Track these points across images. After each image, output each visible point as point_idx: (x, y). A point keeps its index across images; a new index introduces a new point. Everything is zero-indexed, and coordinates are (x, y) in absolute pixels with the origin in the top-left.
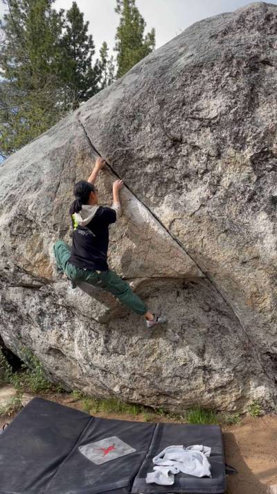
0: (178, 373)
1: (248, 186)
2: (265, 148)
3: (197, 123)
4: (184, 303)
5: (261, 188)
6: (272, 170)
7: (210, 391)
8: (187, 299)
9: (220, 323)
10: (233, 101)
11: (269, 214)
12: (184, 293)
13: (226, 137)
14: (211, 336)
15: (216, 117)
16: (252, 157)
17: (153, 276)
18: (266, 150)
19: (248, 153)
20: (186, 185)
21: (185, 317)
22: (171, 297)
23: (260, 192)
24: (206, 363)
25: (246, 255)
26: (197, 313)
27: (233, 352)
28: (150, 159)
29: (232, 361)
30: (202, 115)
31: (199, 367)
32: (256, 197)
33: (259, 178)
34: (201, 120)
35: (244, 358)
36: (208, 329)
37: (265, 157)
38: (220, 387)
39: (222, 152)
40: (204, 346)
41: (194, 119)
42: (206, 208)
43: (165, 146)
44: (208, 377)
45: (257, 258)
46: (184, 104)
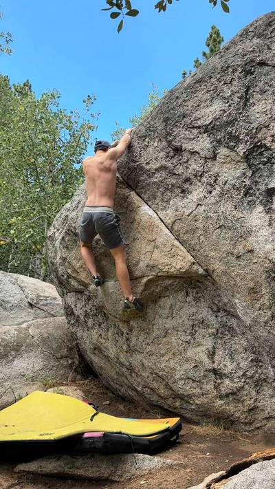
0: (190, 375)
1: (243, 181)
2: (258, 142)
3: (195, 131)
4: (193, 303)
5: (256, 182)
6: (267, 162)
7: (221, 397)
8: (197, 299)
9: (229, 324)
10: (227, 105)
11: (265, 207)
12: (193, 293)
13: (220, 139)
14: (221, 339)
15: (211, 122)
16: (245, 153)
17: (159, 274)
18: (259, 144)
19: (242, 149)
20: (188, 188)
21: (194, 317)
22: (181, 296)
23: (256, 186)
24: (215, 366)
25: (240, 249)
26: (205, 313)
27: (242, 355)
28: (156, 170)
29: (241, 365)
30: (199, 123)
31: (210, 371)
32: (251, 191)
33: (254, 172)
34: (199, 127)
35: (255, 363)
36: (217, 330)
37: (259, 151)
38: (231, 393)
39: (218, 153)
40: (214, 348)
41: (193, 128)
42: (203, 207)
43: (168, 157)
44: (219, 381)
45: (251, 251)
46: (184, 117)
